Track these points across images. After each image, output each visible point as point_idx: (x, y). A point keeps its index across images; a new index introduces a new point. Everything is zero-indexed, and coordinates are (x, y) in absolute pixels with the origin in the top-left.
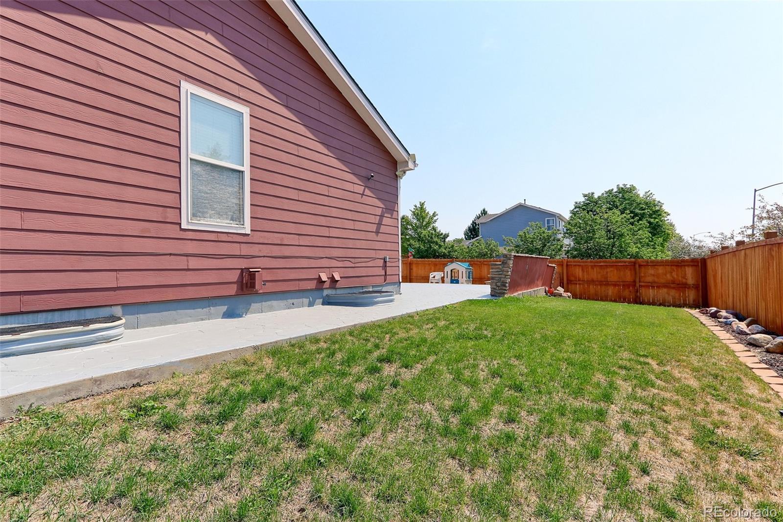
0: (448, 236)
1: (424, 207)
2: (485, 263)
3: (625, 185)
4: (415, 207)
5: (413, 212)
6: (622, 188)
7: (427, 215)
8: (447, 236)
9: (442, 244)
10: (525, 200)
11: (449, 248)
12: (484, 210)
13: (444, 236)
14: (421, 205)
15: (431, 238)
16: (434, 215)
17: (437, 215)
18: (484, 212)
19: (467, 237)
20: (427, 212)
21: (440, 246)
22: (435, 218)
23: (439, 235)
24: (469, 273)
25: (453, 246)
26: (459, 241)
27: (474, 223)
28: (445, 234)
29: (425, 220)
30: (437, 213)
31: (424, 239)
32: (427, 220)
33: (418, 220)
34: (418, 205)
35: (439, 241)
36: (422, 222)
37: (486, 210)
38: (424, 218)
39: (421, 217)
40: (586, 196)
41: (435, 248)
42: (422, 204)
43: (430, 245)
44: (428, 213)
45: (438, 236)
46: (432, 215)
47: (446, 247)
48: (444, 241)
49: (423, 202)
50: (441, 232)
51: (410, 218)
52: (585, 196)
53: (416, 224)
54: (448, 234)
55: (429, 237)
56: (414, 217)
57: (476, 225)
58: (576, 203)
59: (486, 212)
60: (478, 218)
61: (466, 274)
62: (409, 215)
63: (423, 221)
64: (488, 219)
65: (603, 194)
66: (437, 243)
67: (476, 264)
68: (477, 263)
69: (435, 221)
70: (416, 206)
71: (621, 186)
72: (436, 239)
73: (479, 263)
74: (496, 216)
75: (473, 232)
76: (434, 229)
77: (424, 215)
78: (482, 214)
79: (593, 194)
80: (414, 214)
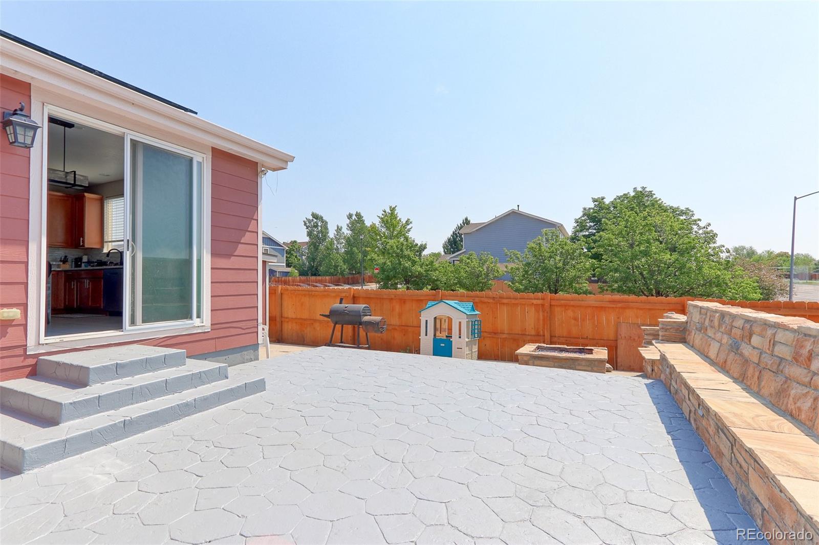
0: (425, 248)
1: (396, 213)
2: (505, 301)
3: (644, 188)
4: (383, 213)
5: (381, 218)
6: (641, 192)
7: (398, 223)
8: (423, 247)
9: (417, 259)
10: (518, 206)
11: (427, 265)
12: (466, 219)
13: (420, 247)
14: (391, 211)
15: (402, 250)
16: (408, 223)
17: (411, 223)
18: (467, 222)
19: (446, 250)
20: (398, 219)
21: (414, 263)
22: (408, 227)
23: (412, 246)
24: (473, 325)
25: (432, 262)
26: (437, 255)
27: (454, 234)
28: (421, 245)
29: (396, 228)
30: (410, 221)
31: (391, 251)
32: (398, 229)
33: (388, 228)
34: (388, 210)
35: (412, 255)
36: (393, 232)
37: (469, 219)
38: (394, 227)
39: (391, 225)
40: (595, 202)
41: (407, 265)
42: (393, 209)
43: (399, 260)
44: (400, 220)
45: (410, 248)
46: (404, 222)
47: (423, 264)
48: (420, 255)
49: (393, 206)
50: (416, 242)
51: (377, 226)
52: (594, 200)
53: (385, 233)
54: (426, 244)
55: (398, 249)
56: (383, 225)
57: (457, 237)
58: (585, 209)
59: (469, 221)
60: (460, 228)
61: (468, 327)
62: (377, 222)
63: (394, 230)
64: (474, 228)
65: (615, 199)
66: (409, 258)
67: (484, 303)
68: (486, 300)
69: (409, 230)
70: (385, 211)
71: (639, 189)
72: (406, 253)
73: (491, 301)
74: (484, 225)
75: (453, 244)
76: (407, 239)
77: (395, 222)
78: (464, 224)
79: (603, 198)
80: (383, 221)
